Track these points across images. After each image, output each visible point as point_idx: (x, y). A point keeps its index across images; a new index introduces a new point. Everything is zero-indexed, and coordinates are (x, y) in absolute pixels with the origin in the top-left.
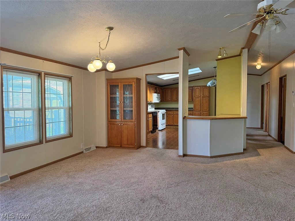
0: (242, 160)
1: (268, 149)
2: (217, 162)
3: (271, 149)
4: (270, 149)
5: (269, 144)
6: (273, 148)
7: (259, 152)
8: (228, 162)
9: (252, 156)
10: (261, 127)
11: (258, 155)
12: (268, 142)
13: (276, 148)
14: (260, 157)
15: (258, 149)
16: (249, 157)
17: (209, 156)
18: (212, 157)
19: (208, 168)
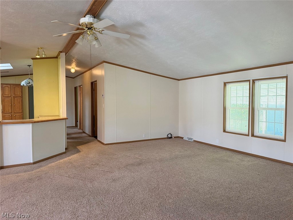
0: (66, 159)
1: (85, 145)
2: (41, 166)
3: (88, 144)
4: (86, 145)
5: (85, 140)
6: (89, 144)
7: (79, 149)
8: (53, 164)
9: (74, 154)
10: (75, 125)
11: (78, 151)
12: (84, 138)
13: (91, 143)
14: (80, 153)
15: (77, 146)
16: (72, 155)
17: (32, 162)
18: (34, 163)
19: (33, 175)
